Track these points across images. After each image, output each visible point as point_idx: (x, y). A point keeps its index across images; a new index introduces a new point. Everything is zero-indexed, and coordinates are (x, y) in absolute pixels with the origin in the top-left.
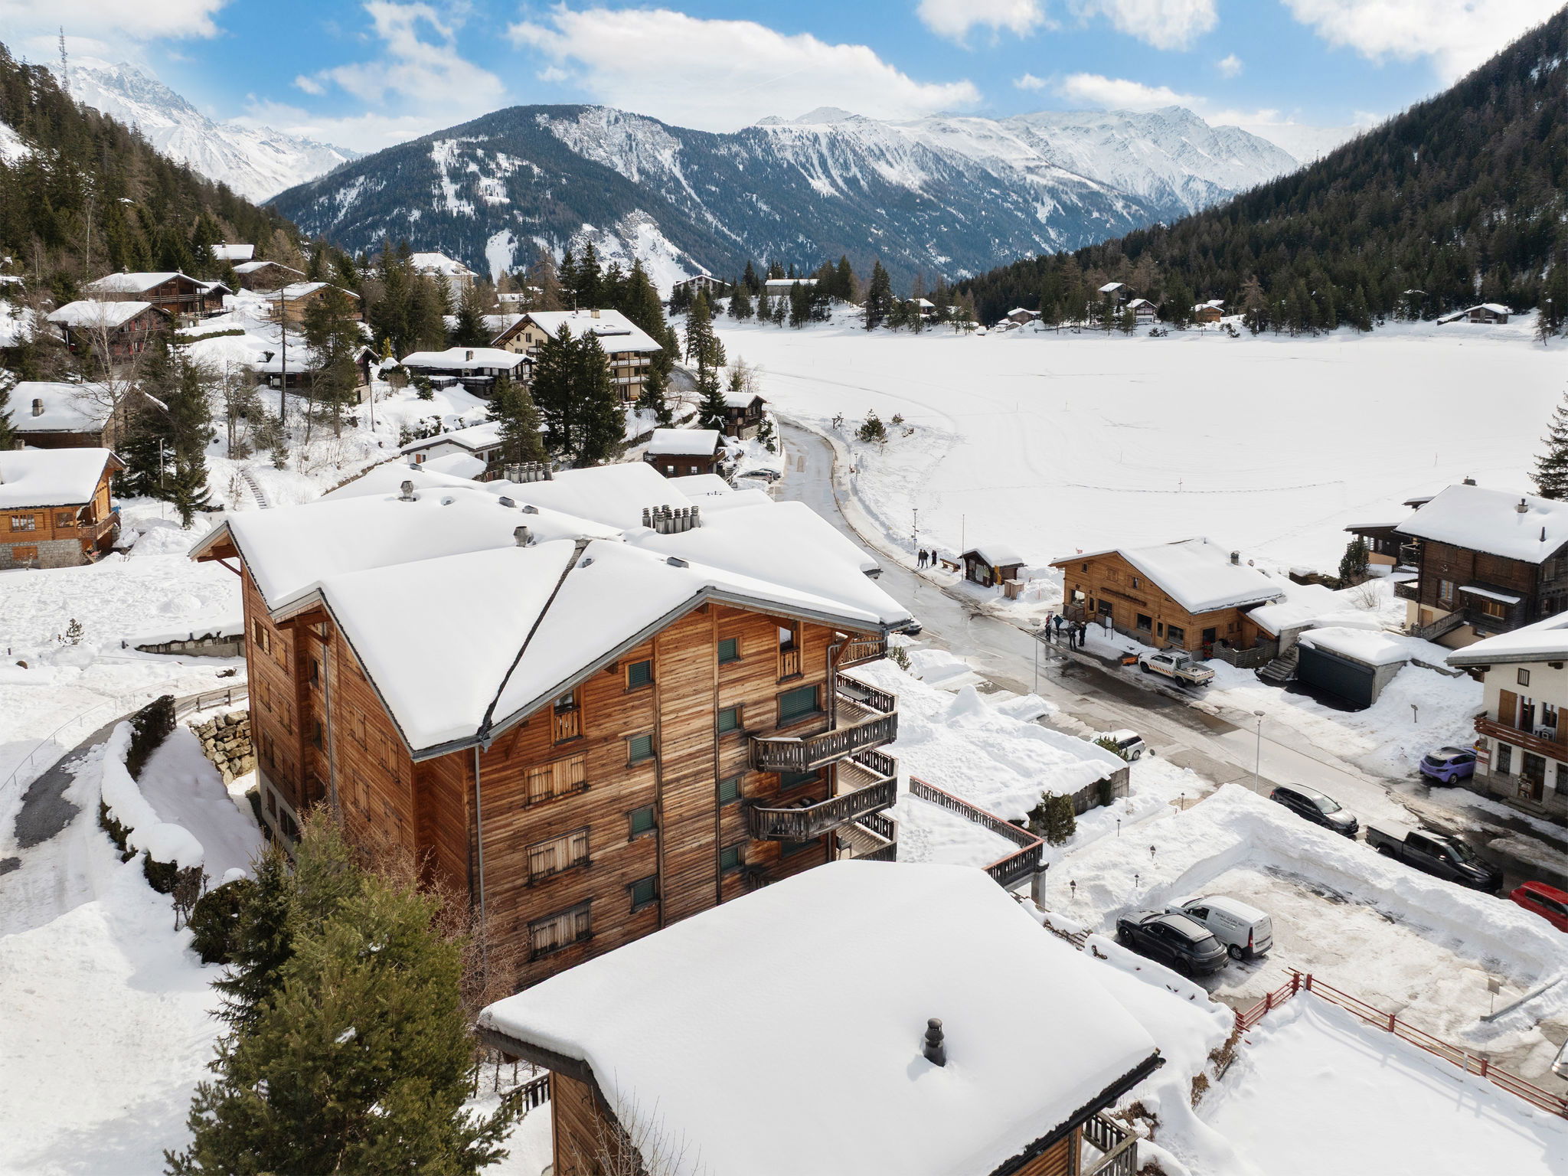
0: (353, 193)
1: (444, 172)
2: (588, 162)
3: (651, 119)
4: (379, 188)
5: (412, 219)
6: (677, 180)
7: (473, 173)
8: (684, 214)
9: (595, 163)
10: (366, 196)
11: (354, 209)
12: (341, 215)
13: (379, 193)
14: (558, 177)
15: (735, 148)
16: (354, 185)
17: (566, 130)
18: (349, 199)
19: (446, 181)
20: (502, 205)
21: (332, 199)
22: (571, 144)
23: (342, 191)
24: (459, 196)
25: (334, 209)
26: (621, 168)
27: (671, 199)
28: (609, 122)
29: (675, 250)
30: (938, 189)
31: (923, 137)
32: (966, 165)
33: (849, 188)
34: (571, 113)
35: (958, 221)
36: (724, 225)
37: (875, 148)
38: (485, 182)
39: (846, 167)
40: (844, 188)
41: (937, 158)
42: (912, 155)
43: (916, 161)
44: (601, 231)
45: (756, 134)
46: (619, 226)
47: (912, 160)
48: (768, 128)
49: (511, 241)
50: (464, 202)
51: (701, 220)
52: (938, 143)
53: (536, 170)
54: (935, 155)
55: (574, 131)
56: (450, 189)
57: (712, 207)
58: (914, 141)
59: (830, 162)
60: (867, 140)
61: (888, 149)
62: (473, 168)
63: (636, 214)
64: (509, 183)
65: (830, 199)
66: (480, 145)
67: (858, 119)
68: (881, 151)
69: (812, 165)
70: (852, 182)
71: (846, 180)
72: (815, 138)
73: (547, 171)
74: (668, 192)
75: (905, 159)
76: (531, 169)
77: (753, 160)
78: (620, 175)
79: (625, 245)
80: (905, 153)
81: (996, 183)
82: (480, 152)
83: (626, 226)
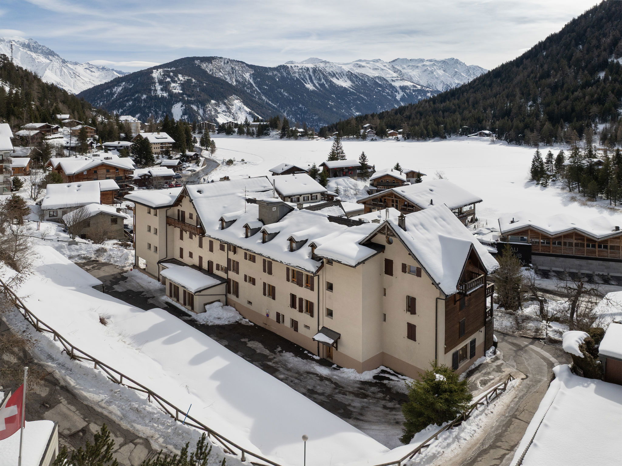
0: (120, 89)
2: (215, 77)
5: (143, 98)
7: (168, 82)
8: (253, 96)
9: (218, 78)
10: (125, 89)
13: (131, 89)
14: (202, 83)
15: (275, 73)
16: (121, 86)
18: (118, 91)
21: (111, 90)
22: (208, 71)
23: (116, 87)
24: (162, 90)
25: (112, 94)
26: (228, 80)
27: (249, 91)
28: (224, 63)
29: (248, 110)
30: (357, 88)
31: (351, 69)
32: (368, 79)
33: (321, 87)
34: (209, 60)
35: (365, 99)
36: (270, 100)
37: (332, 73)
38: (173, 85)
39: (320, 79)
40: (319, 87)
41: (356, 77)
42: (347, 75)
43: (348, 78)
44: (219, 103)
45: (284, 67)
46: (226, 101)
47: (346, 77)
48: (289, 65)
49: (182, 106)
50: (164, 92)
51: (260, 99)
52: (357, 71)
53: (194, 80)
54: (356, 75)
55: (210, 66)
56: (158, 87)
57: (265, 94)
58: (347, 70)
59: (313, 78)
60: (328, 70)
61: (337, 73)
62: (168, 79)
63: (233, 97)
64: (183, 85)
65: (313, 91)
66: (172, 71)
67: (325, 62)
68: (334, 74)
69: (306, 79)
70: (322, 85)
71: (319, 84)
72: (308, 69)
73: (198, 81)
74: (248, 88)
75: (344, 77)
76: (192, 80)
77: (283, 77)
78: (227, 82)
79: (228, 108)
80: (344, 75)
81: (380, 86)
82: (171, 74)
83: (229, 101)
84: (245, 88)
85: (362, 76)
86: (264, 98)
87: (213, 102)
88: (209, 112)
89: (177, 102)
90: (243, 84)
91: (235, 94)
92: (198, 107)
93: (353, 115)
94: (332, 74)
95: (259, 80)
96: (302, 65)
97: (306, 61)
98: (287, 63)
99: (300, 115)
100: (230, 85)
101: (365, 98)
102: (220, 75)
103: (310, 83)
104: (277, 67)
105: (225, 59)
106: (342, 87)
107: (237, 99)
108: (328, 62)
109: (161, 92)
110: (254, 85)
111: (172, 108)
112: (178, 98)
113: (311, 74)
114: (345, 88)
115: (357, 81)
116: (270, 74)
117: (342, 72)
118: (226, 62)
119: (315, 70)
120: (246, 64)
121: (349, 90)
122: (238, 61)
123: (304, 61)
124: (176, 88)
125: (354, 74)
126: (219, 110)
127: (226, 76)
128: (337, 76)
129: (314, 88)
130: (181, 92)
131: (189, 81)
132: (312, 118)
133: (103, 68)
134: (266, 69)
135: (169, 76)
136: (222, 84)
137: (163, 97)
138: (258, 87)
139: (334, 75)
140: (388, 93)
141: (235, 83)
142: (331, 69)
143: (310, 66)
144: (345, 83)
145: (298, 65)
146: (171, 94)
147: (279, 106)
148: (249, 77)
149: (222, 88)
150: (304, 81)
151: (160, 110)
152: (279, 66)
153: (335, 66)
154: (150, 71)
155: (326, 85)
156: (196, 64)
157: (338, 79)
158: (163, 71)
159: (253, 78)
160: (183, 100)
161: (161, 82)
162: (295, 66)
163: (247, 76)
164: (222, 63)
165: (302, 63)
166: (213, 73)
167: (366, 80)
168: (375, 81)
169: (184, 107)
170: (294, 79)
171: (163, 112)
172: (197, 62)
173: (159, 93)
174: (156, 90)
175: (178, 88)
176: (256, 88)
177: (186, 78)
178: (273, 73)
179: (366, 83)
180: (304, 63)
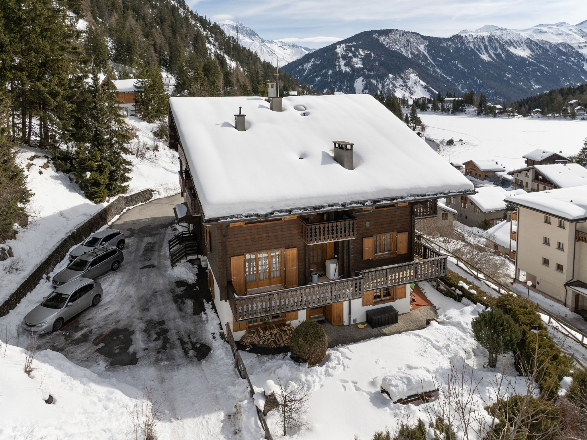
0: (310, 64)
1: (341, 56)
2: (392, 51)
3: (416, 33)
4: (319, 63)
5: (329, 74)
6: (426, 57)
7: (350, 57)
8: (428, 69)
9: (394, 51)
10: (314, 65)
11: (310, 70)
12: (306, 72)
13: (319, 64)
14: (381, 57)
15: (449, 43)
16: (310, 62)
17: (384, 39)
18: (308, 67)
19: (341, 59)
20: (360, 68)
21: (303, 67)
22: (385, 44)
23: (306, 64)
24: (345, 65)
25: (303, 70)
26: (404, 53)
27: (423, 64)
28: (400, 35)
29: (424, 84)
30: (536, 57)
31: (531, 35)
32: (550, 46)
33: (497, 58)
34: (386, 33)
35: (546, 70)
36: (444, 73)
37: (509, 41)
38: (355, 59)
39: (496, 49)
40: (495, 58)
41: (536, 44)
42: (525, 43)
43: (527, 46)
44: (396, 77)
45: (458, 37)
46: (403, 75)
47: (525, 45)
48: (463, 35)
49: (363, 81)
50: (347, 67)
51: (435, 72)
52: (537, 37)
53: (373, 55)
54: (536, 43)
55: (387, 39)
56: (342, 62)
57: (440, 67)
58: (526, 38)
59: (489, 47)
60: (505, 38)
61: (514, 41)
62: (350, 54)
63: (410, 70)
64: (363, 59)
65: (489, 63)
66: (353, 46)
67: (502, 29)
68: (511, 42)
69: (481, 49)
70: (498, 55)
71: (495, 55)
72: (483, 38)
73: (377, 55)
74: (422, 61)
75: (522, 45)
76: (371, 54)
77: (457, 47)
78: (403, 55)
79: (405, 82)
80: (522, 43)
81: (564, 54)
82: (353, 49)
83: (405, 75)
85: (543, 43)
86: (438, 71)
87: (391, 76)
88: (387, 87)
89: (359, 76)
90: (418, 56)
91: (411, 67)
92: (377, 81)
93: (533, 88)
94: (509, 43)
95: (433, 51)
96: (477, 34)
97: (480, 29)
98: (461, 32)
99: (476, 89)
100: (406, 58)
101: (547, 68)
102: (396, 48)
103: (486, 54)
104: (451, 37)
105: (400, 31)
106: (520, 57)
107: (413, 73)
108: (505, 29)
109: (345, 67)
110: (428, 57)
111: (354, 82)
112: (359, 73)
113: (487, 43)
114: (523, 58)
115: (537, 49)
116: (445, 45)
117: (521, 40)
118: (401, 34)
119: (490, 39)
120: (421, 35)
121: (529, 61)
122: (413, 33)
123: (478, 30)
124: (358, 64)
125: (534, 42)
126: (397, 84)
127: (402, 49)
128: (515, 44)
129: (489, 59)
130: (362, 66)
131: (369, 55)
132: (487, 92)
133: (293, 46)
134: (440, 40)
135: (351, 51)
136: (399, 57)
137: (346, 72)
138: (433, 59)
139: (511, 44)
140: (573, 62)
141: (410, 56)
142: (509, 37)
143: (486, 34)
144: (523, 53)
145: (473, 34)
146: (353, 69)
147: (453, 80)
148: (423, 49)
149: (398, 61)
150: (479, 51)
151: (344, 85)
152: (453, 36)
153: (512, 33)
154: (334, 46)
155: (503, 55)
156: (374, 38)
157: (516, 48)
158: (346, 46)
159: (428, 50)
160: (363, 75)
161: (344, 57)
162: (470, 36)
163: (422, 48)
164: (398, 36)
165: (476, 31)
166: (389, 46)
167: (548, 48)
168: (558, 49)
169: (365, 82)
170: (468, 50)
171: (347, 87)
172: (375, 36)
173: (343, 68)
174: (340, 66)
175: (359, 62)
176: (430, 60)
177: (366, 52)
178: (447, 44)
179: (547, 51)
180: (479, 31)
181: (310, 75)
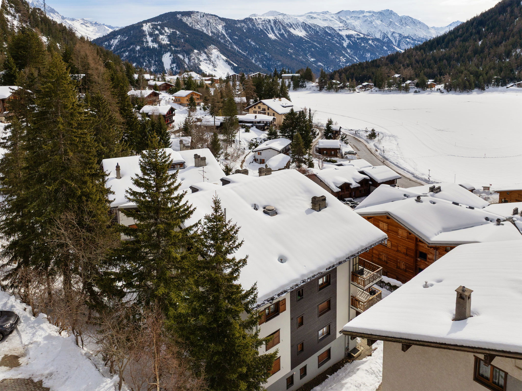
0: (116, 41)
1: (147, 34)
3: (215, 15)
4: (125, 39)
5: (137, 49)
6: (224, 35)
7: (157, 34)
8: (227, 46)
9: (197, 30)
10: (121, 42)
11: (117, 46)
12: (113, 48)
14: (185, 35)
15: (243, 24)
16: (117, 38)
19: (148, 37)
20: (167, 44)
21: (109, 43)
22: (189, 24)
23: (113, 40)
24: (152, 41)
25: (110, 46)
64: (169, 37)
83: (208, 50)
84: (219, 39)
181: (117, 50)
